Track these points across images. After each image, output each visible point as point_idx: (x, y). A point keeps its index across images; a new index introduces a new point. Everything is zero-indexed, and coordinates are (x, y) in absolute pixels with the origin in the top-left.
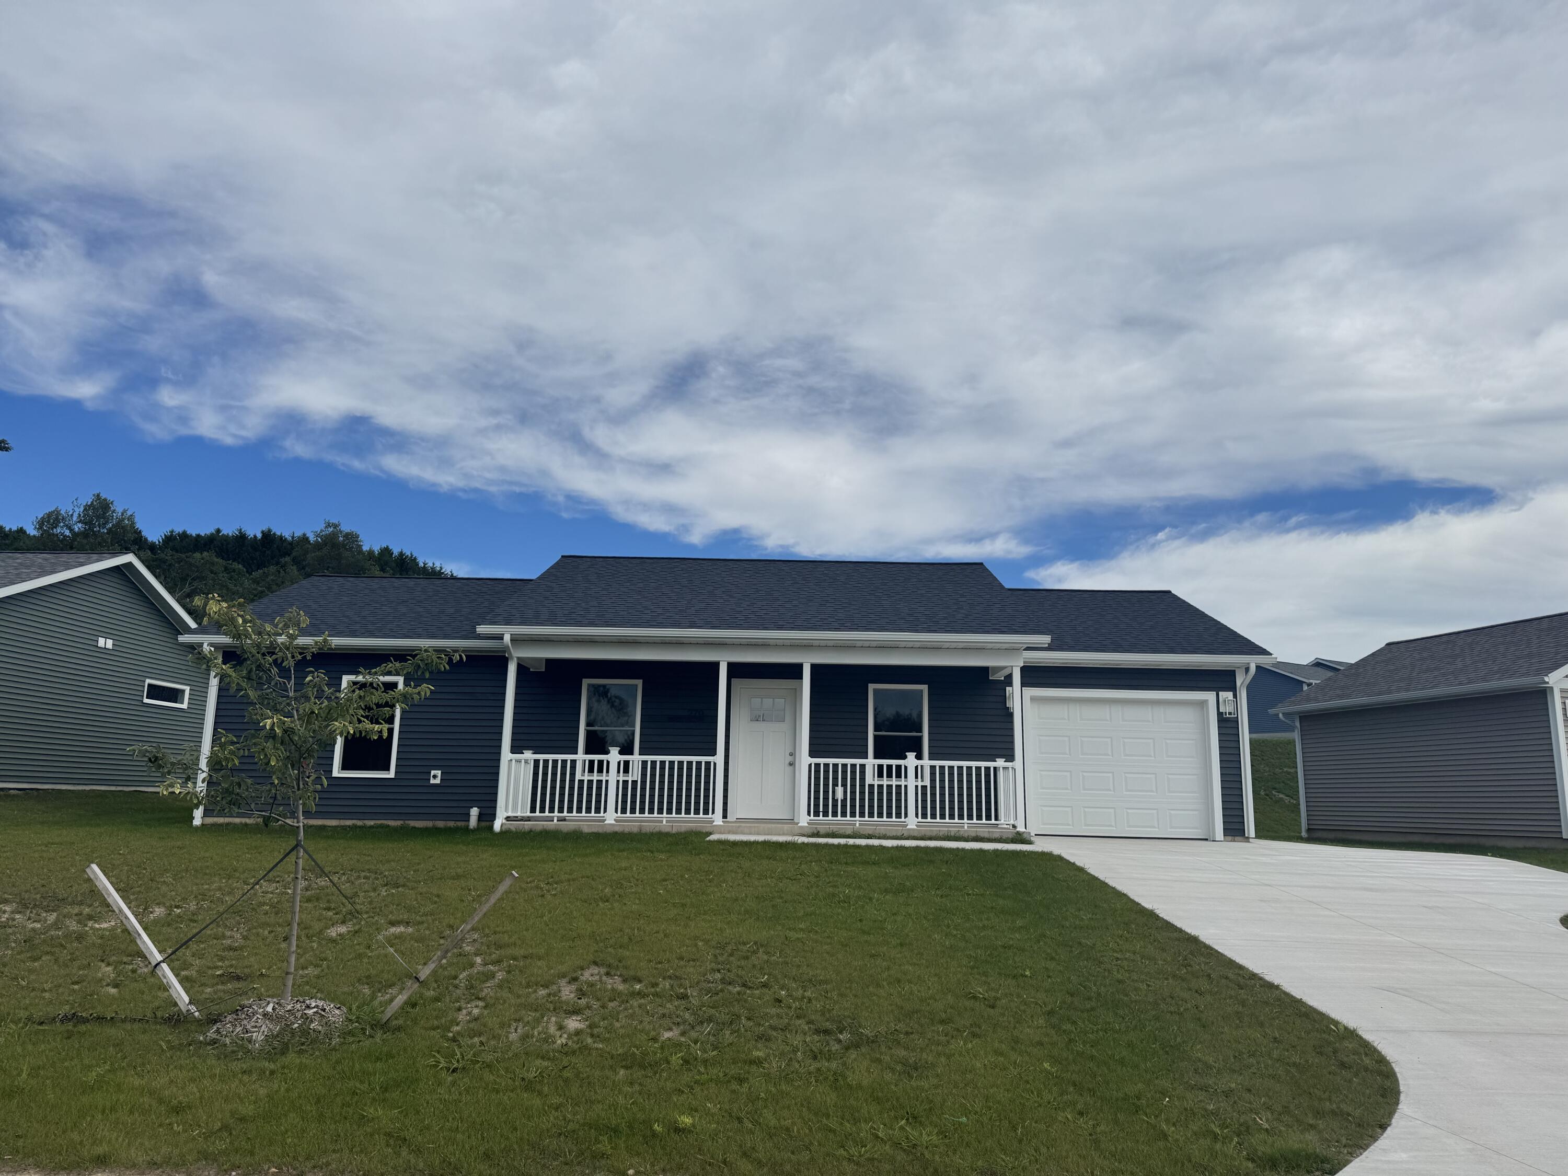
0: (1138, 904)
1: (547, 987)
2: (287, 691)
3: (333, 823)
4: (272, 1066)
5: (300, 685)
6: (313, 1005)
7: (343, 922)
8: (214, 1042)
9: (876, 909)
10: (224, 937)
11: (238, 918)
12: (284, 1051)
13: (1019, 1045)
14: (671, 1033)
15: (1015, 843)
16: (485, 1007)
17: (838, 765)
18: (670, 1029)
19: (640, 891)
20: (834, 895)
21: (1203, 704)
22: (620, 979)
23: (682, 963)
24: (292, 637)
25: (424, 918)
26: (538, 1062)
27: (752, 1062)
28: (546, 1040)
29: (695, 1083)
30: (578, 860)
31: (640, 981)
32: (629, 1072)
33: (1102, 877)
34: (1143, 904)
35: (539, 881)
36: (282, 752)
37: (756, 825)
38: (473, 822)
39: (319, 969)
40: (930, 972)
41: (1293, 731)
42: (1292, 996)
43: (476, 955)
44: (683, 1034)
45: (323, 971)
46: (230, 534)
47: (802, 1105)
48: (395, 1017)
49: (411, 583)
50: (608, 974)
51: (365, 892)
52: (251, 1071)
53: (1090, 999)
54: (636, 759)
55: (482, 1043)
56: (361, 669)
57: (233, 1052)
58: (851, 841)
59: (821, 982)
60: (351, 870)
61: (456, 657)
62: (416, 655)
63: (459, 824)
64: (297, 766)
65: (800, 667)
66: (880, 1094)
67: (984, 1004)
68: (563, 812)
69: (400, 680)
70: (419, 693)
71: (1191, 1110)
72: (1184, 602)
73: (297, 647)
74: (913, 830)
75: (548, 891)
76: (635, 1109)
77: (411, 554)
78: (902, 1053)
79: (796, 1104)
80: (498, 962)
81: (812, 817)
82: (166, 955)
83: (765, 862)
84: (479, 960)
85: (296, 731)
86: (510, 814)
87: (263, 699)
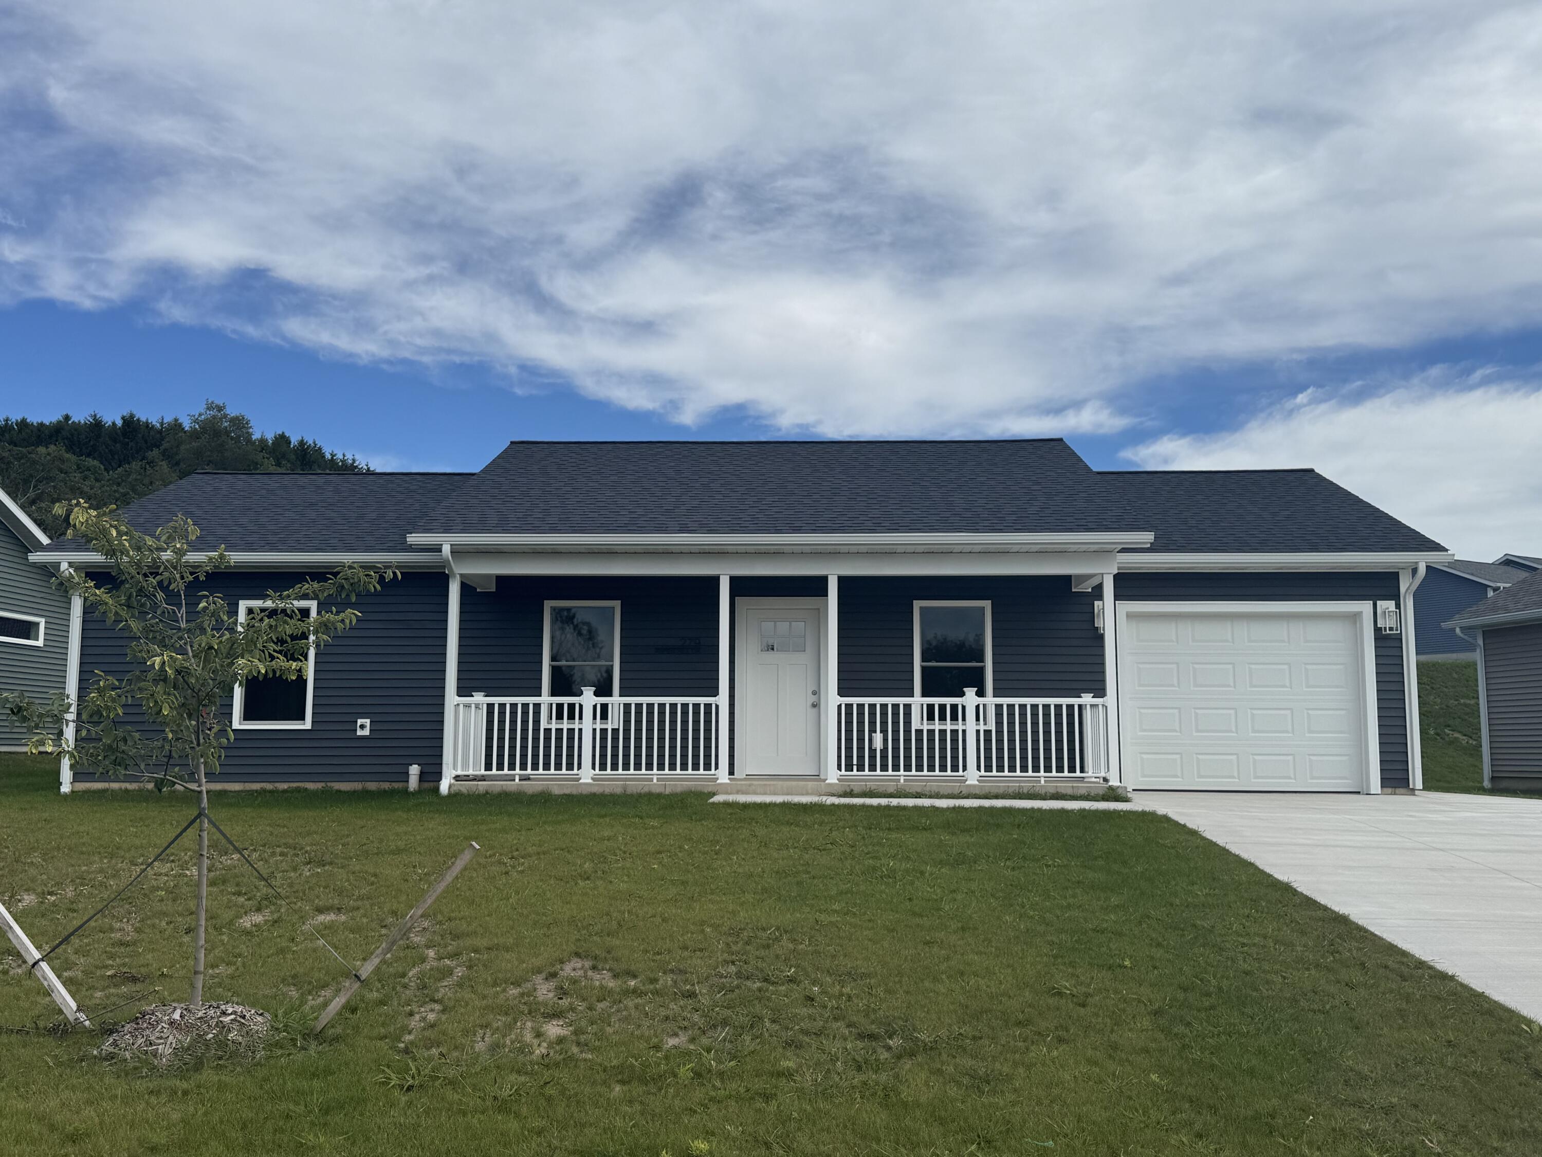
0: (1270, 876)
1: (519, 986)
2: (177, 621)
3: (236, 787)
4: (185, 1085)
5: (192, 614)
6: (230, 1010)
7: (259, 910)
8: (111, 1057)
9: (929, 885)
10: (112, 930)
11: (127, 906)
12: (198, 1066)
13: (1119, 1052)
14: (677, 1040)
15: (1107, 800)
16: (443, 1011)
17: (875, 705)
18: (676, 1035)
19: (628, 865)
20: (874, 869)
21: (1355, 617)
22: (610, 974)
23: (686, 954)
24: (180, 553)
25: (360, 903)
26: (513, 1077)
27: (780, 1074)
28: (521, 1050)
29: (710, 1101)
30: (549, 829)
31: (635, 977)
32: (626, 1088)
33: (1221, 842)
34: (1276, 876)
35: (501, 855)
36: (177, 698)
37: (772, 783)
38: (413, 783)
39: (233, 968)
40: (1001, 962)
41: (1475, 650)
42: (1472, 989)
43: (428, 947)
44: (692, 1040)
45: (238, 969)
46: (82, 422)
47: (845, 1127)
48: (331, 1024)
49: (321, 480)
50: (594, 968)
51: (283, 871)
52: (159, 1091)
53: (1208, 995)
54: (616, 701)
55: (442, 1054)
56: (270, 592)
57: (135, 1068)
58: (894, 802)
59: (863, 976)
60: (264, 846)
61: (389, 575)
62: (338, 573)
63: (396, 785)
64: (195, 716)
65: (824, 580)
66: (943, 1113)
67: (1072, 1001)
68: (526, 770)
69: (313, 605)
70: (343, 621)
71: (1341, 1130)
72: (1331, 483)
73: (187, 565)
74: (974, 786)
75: (513, 867)
76: (637, 1133)
77: (314, 442)
78: (968, 1062)
79: (838, 1126)
80: (456, 955)
81: (843, 772)
82: (45, 954)
83: (785, 829)
84: (431, 953)
85: (193, 671)
86: (459, 772)
87: (147, 630)
